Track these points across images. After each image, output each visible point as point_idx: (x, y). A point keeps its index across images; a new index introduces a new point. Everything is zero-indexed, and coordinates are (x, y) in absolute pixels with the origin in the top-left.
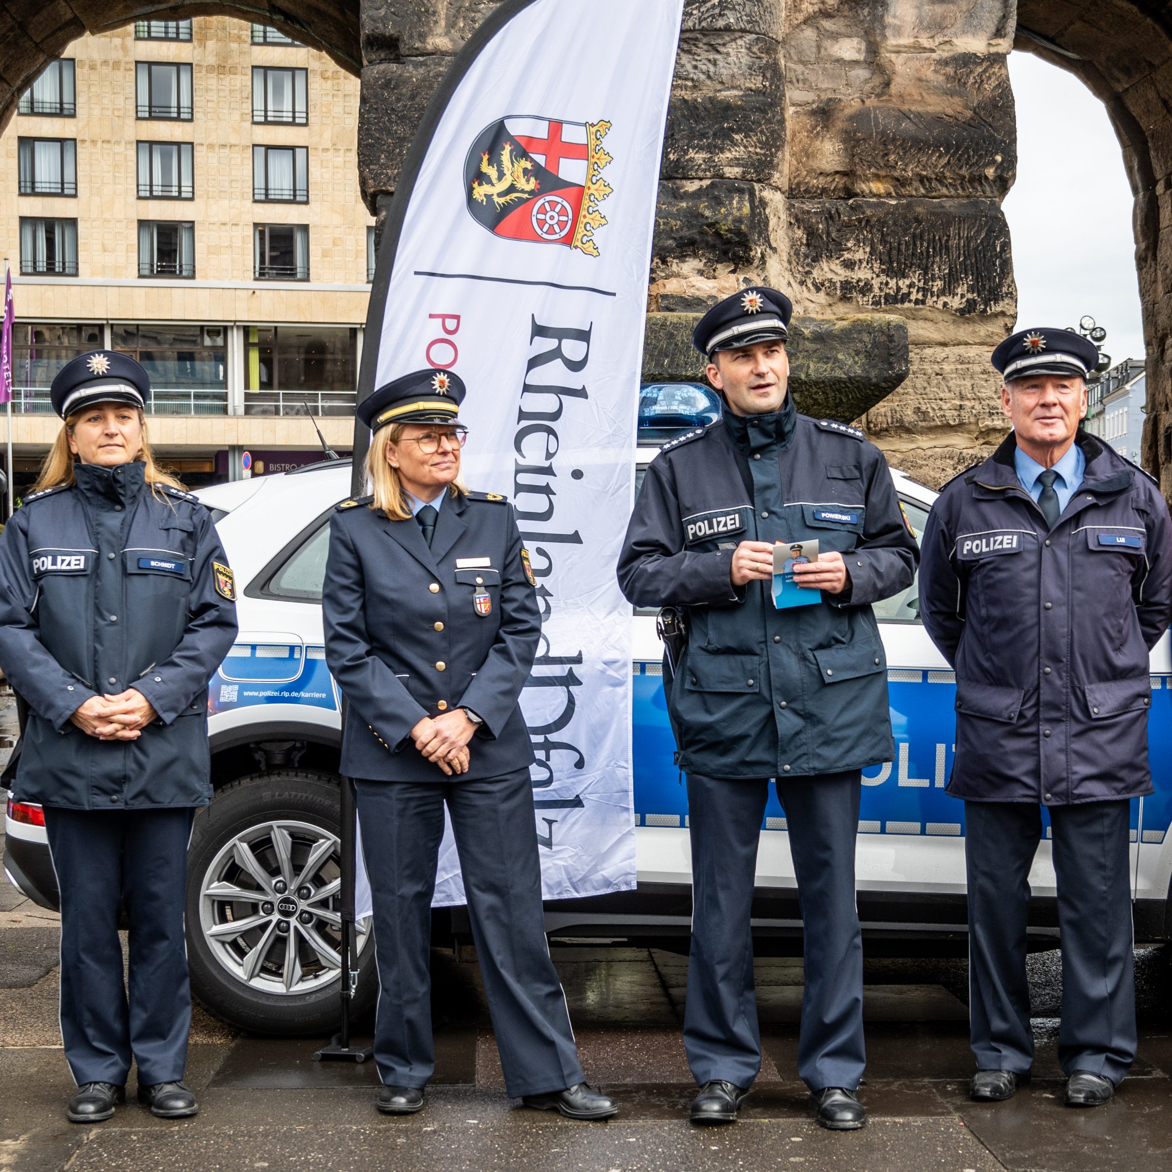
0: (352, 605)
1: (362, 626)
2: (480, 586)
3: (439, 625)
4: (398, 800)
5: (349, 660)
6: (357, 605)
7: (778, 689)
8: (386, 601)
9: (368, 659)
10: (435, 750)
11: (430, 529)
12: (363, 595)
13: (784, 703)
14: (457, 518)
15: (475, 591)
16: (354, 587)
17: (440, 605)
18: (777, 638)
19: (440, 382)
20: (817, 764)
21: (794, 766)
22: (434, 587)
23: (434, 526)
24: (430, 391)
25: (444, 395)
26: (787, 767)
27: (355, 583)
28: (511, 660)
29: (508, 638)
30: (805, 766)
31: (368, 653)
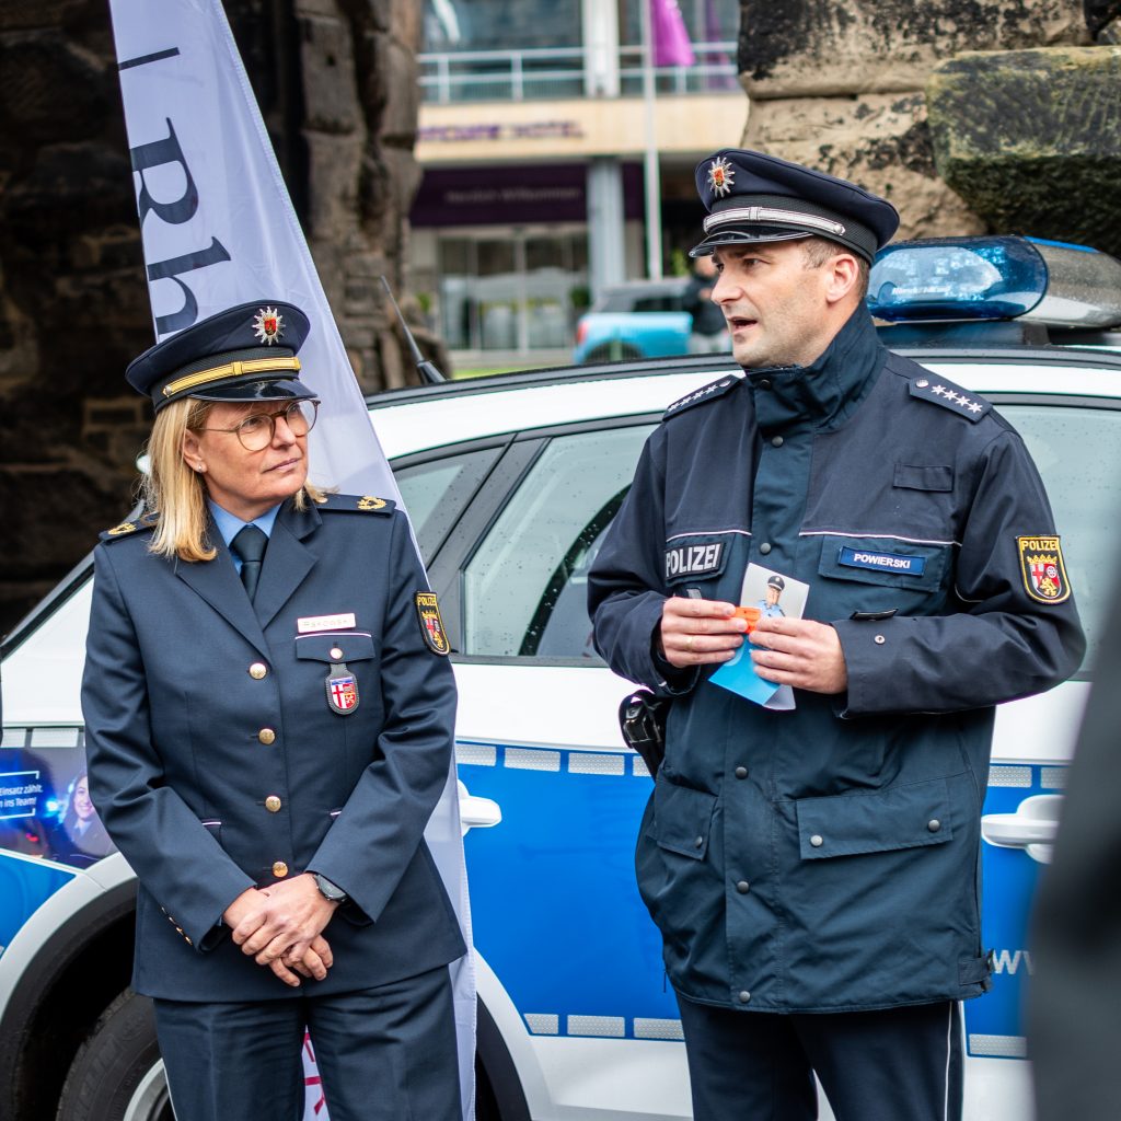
0: (125, 704)
1: (144, 739)
2: (337, 662)
3: (267, 734)
4: (216, 1031)
5: (121, 798)
6: (132, 704)
7: (735, 859)
8: (176, 695)
9: (153, 794)
10: (265, 945)
11: (254, 566)
12: (144, 686)
13: (744, 884)
14: (299, 546)
15: (329, 671)
16: (128, 672)
17: (268, 701)
18: (741, 769)
19: (264, 326)
20: (791, 995)
21: (756, 994)
22: (258, 669)
23: (262, 561)
24: (251, 342)
25: (274, 344)
26: (746, 994)
27: (128, 666)
28: (393, 786)
29: (389, 749)
30: (771, 996)
31: (155, 783)
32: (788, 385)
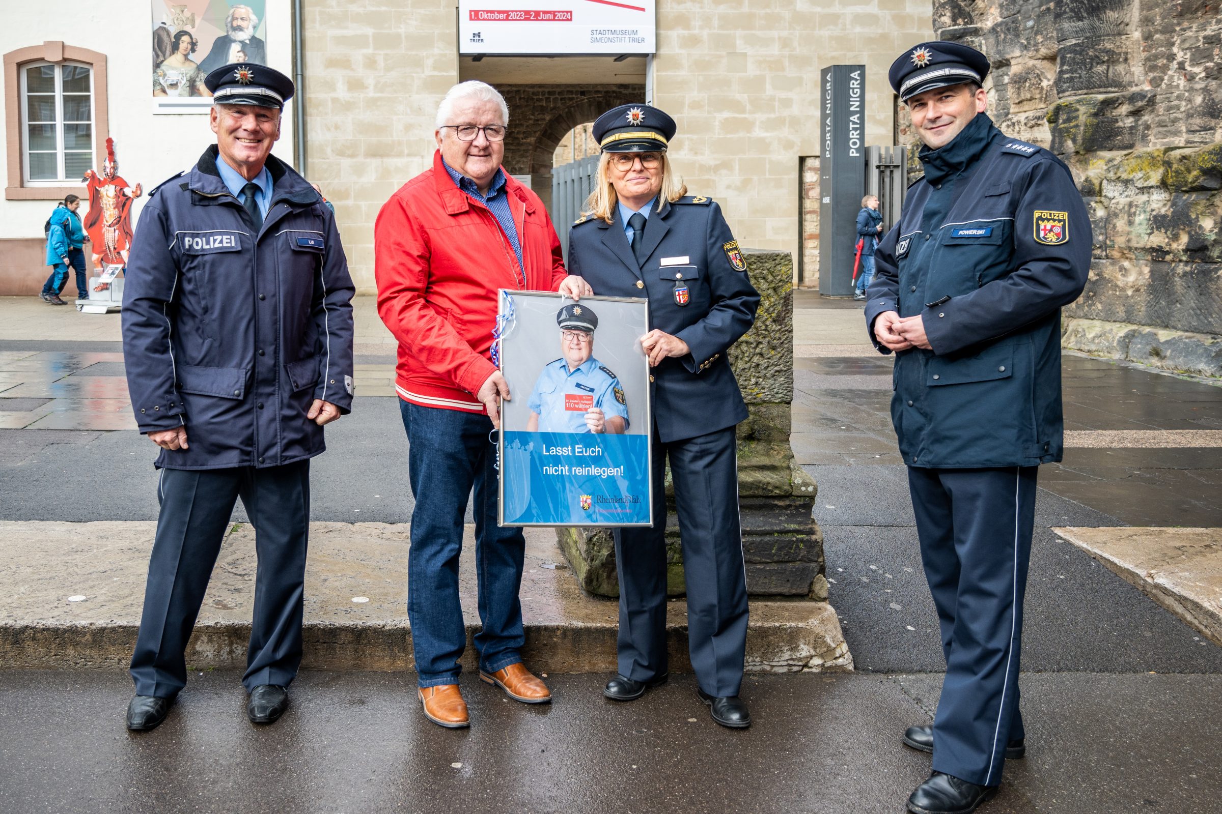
32: (936, 159)
